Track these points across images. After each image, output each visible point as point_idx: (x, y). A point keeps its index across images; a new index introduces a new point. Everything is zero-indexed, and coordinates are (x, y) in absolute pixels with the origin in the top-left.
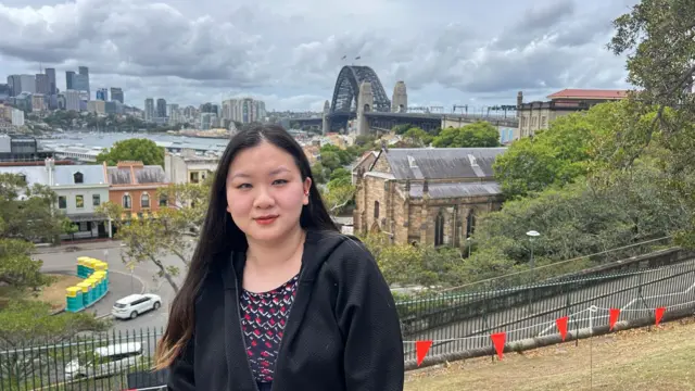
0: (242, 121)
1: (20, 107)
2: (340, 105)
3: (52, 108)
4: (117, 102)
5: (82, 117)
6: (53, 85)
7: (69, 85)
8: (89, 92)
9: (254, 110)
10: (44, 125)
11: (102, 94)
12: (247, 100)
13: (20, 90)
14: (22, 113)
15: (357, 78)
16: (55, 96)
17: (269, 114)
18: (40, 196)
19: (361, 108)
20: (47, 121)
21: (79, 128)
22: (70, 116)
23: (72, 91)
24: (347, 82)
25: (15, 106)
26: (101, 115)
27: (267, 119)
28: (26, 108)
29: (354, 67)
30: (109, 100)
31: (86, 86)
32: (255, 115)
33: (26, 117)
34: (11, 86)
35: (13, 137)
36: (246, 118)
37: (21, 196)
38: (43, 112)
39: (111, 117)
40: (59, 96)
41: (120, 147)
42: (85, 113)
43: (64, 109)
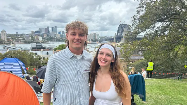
0: (93, 39)
1: (41, 36)
2: (119, 34)
3: (48, 36)
4: (63, 34)
5: (55, 38)
6: (49, 30)
7: (52, 30)
8: (57, 32)
9: (96, 36)
10: (46, 40)
11: (60, 33)
12: (94, 34)
13: (41, 32)
14: (41, 37)
15: (123, 27)
16: (49, 33)
17: (100, 37)
18: (38, 57)
19: (124, 35)
20: (47, 39)
21: (54, 41)
22: (52, 38)
23: (53, 32)
24: (121, 29)
25: (40, 36)
26: (59, 38)
27: (100, 38)
28: (42, 36)
29: (123, 24)
30: (61, 34)
31: (56, 31)
32: (96, 38)
33: (42, 38)
34: (39, 31)
35: (37, 44)
36: (94, 38)
37: (35, 57)
38: (46, 37)
39: (62, 38)
40: (50, 33)
41: (60, 46)
42: (56, 37)
43: (51, 36)
